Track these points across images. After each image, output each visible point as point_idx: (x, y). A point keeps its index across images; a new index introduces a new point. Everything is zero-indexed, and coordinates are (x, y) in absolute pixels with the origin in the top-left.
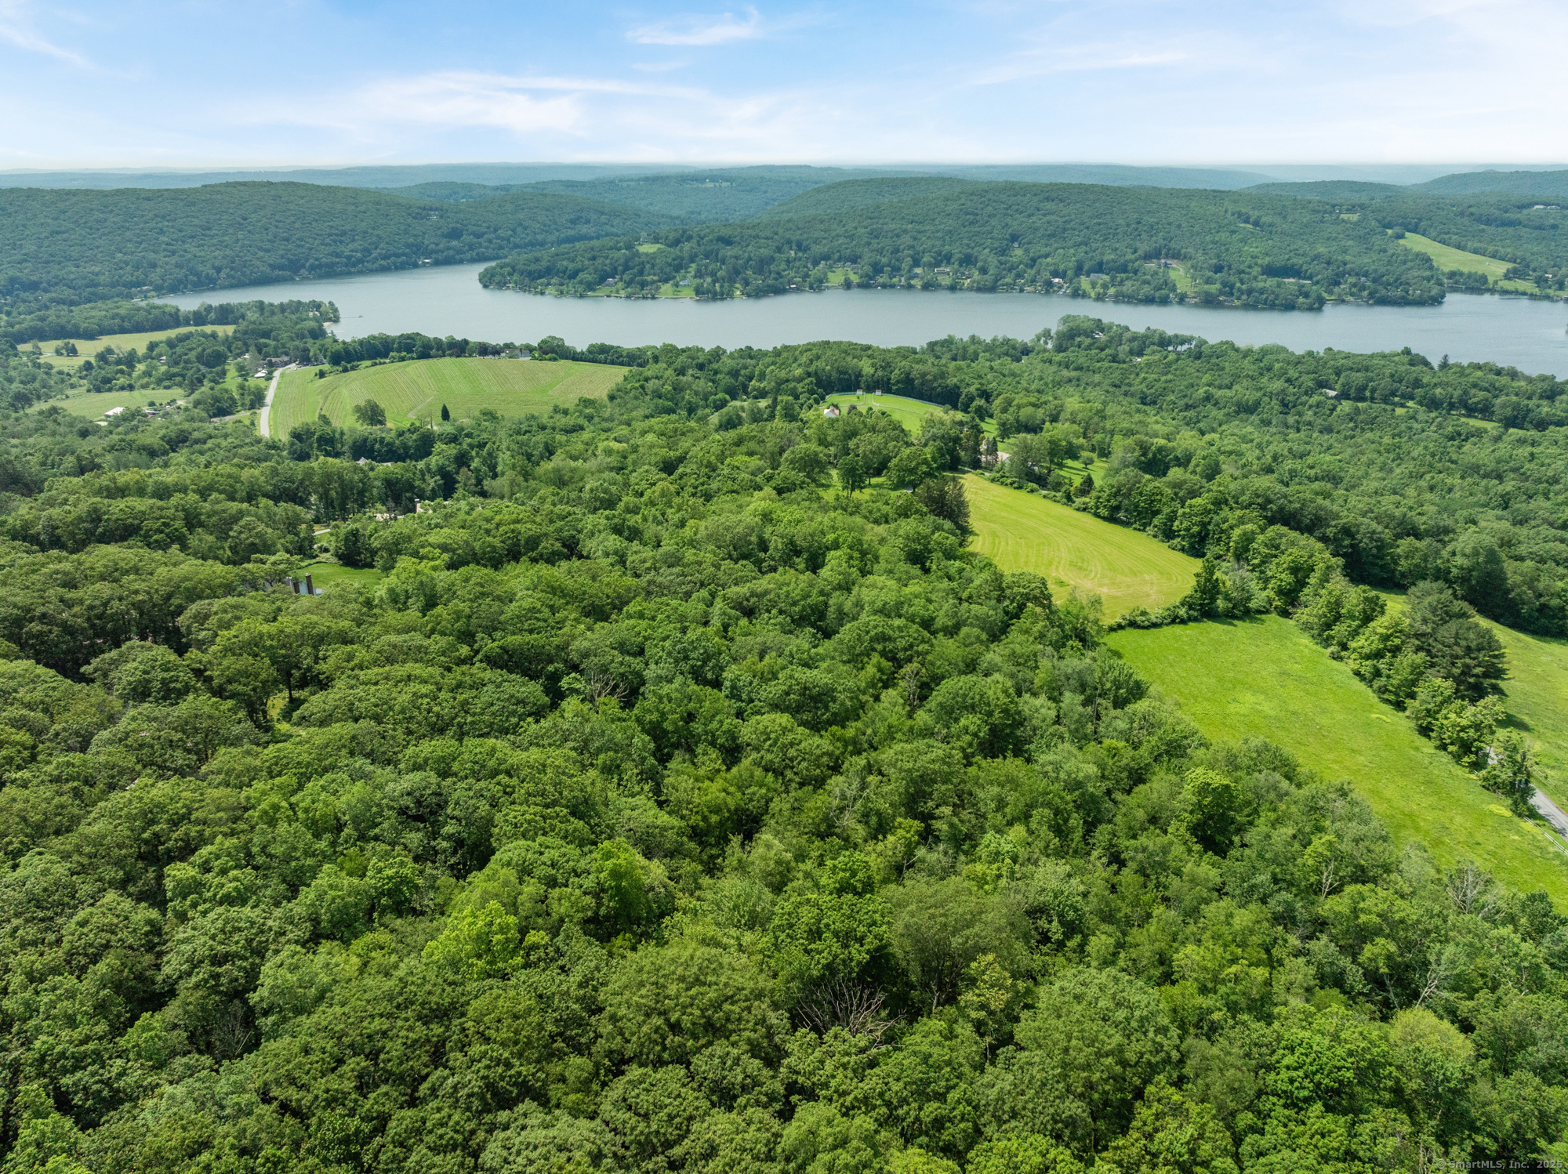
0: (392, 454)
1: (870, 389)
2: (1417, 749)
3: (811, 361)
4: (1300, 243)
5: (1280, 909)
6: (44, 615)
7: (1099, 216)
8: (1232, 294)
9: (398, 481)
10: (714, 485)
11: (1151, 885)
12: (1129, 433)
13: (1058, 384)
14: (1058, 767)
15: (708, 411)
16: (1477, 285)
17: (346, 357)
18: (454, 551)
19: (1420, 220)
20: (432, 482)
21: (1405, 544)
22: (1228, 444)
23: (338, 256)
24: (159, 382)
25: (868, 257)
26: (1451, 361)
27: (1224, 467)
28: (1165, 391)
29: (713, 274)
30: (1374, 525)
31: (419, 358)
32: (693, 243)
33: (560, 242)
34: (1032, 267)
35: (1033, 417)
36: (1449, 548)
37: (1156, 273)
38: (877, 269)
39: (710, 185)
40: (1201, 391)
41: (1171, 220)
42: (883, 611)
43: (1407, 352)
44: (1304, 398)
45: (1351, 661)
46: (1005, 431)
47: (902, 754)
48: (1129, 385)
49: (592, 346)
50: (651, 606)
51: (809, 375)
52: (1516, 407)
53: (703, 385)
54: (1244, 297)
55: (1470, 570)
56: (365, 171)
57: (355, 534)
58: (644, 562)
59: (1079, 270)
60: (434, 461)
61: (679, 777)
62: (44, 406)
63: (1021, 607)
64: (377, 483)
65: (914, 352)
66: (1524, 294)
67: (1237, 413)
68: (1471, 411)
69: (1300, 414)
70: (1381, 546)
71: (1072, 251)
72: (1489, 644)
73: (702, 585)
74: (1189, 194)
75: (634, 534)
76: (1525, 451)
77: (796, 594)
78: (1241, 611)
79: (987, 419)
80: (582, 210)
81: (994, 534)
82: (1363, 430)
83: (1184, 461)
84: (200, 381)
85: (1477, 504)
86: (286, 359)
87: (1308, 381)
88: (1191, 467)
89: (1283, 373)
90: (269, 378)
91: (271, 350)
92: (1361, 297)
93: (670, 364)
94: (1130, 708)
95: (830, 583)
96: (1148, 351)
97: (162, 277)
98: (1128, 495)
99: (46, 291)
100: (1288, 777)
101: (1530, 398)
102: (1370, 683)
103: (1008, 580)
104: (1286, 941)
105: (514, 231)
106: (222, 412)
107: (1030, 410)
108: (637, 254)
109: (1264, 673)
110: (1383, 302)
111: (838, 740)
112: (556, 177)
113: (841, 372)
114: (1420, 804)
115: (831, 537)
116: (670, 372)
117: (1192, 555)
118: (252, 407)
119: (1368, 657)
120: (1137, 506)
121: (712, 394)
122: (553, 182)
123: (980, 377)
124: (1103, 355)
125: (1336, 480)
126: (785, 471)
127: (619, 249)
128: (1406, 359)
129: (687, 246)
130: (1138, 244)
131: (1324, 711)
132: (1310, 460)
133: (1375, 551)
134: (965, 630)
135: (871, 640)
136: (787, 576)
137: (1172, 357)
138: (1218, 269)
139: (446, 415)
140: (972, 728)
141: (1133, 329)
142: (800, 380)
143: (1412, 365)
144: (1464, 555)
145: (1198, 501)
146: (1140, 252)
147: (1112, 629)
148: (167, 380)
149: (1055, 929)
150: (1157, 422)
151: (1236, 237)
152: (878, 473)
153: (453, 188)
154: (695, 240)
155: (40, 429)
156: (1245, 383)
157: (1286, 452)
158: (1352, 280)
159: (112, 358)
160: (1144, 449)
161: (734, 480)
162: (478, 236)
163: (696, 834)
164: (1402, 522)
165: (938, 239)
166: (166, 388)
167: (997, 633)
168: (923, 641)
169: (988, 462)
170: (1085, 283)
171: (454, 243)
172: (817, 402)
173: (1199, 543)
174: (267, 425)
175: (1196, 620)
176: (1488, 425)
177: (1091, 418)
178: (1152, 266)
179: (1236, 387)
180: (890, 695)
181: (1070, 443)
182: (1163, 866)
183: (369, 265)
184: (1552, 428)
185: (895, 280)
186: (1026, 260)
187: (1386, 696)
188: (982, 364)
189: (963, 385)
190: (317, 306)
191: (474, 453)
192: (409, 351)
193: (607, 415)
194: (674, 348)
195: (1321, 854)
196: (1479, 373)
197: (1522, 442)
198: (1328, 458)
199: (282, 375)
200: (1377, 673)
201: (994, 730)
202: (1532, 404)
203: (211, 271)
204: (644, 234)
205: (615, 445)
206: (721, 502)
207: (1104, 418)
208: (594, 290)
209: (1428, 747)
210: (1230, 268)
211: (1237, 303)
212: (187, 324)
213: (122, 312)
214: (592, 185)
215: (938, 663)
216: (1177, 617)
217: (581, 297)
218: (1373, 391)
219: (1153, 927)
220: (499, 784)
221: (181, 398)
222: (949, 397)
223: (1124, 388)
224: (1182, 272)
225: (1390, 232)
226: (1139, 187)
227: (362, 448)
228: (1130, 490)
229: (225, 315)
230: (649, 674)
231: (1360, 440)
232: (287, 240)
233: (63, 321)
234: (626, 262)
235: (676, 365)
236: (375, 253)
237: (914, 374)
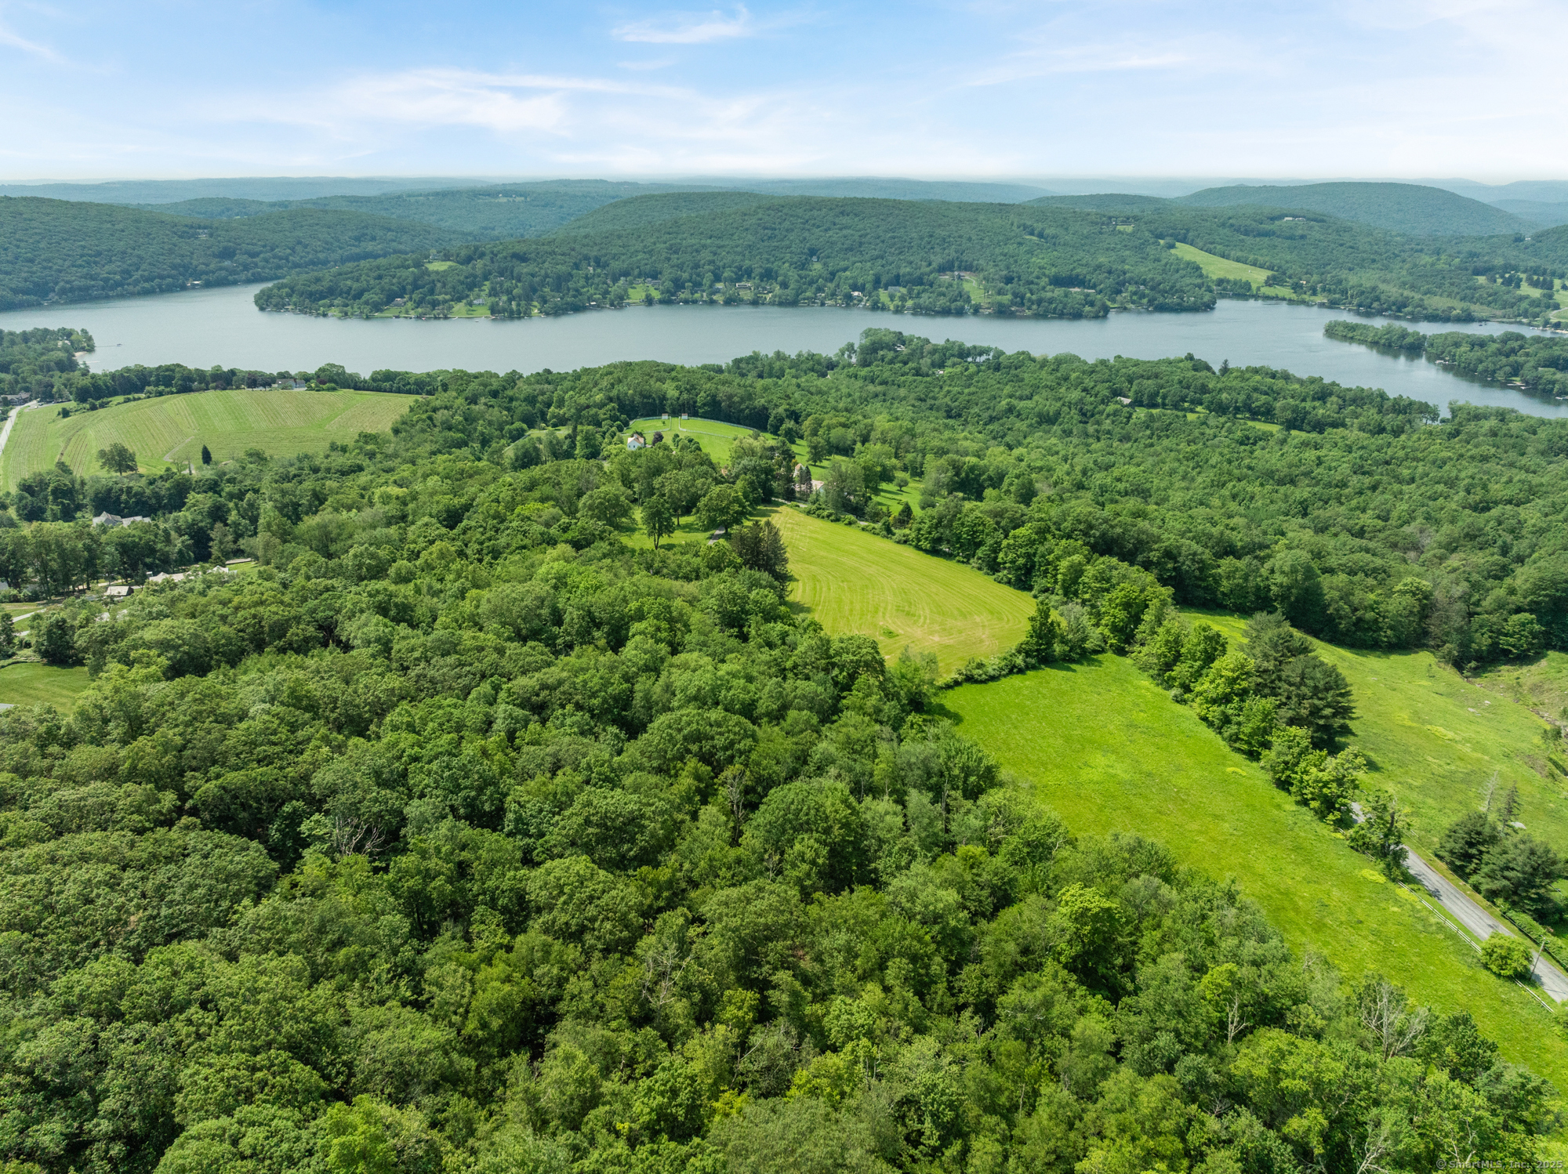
0: (143, 505)
1: (676, 413)
2: (1278, 807)
3: (613, 385)
4: (1082, 254)
5: (1190, 1077)
7: (893, 230)
8: (1023, 304)
9: (135, 545)
10: (503, 540)
11: (1035, 1052)
12: (941, 452)
13: (865, 400)
14: (912, 897)
15: (503, 441)
16: (1242, 292)
17: (96, 393)
18: (176, 648)
19: (1188, 230)
20: (179, 542)
21: (1227, 563)
22: (1035, 457)
23: (92, 278)
25: (668, 273)
26: (1231, 366)
27: (1038, 486)
28: (968, 404)
29: (509, 292)
30: (1195, 547)
31: (178, 392)
32: (486, 260)
33: (344, 260)
34: (831, 281)
35: (844, 438)
36: (1268, 565)
37: (951, 285)
38: (679, 285)
39: (503, 200)
40: (1004, 403)
41: (961, 233)
42: (700, 699)
43: (1190, 357)
44: (1102, 407)
45: (1195, 705)
46: (817, 455)
47: (726, 904)
48: (935, 398)
49: (375, 373)
50: (418, 712)
51: (611, 400)
52: (1295, 410)
53: (497, 414)
54: (1035, 307)
55: (1289, 588)
56: (126, 185)
57: (61, 625)
58: (413, 650)
59: (877, 283)
60: (185, 516)
61: (445, 964)
63: (852, 677)
64: (110, 549)
65: (719, 370)
66: (1284, 299)
67: (1040, 423)
68: (1255, 414)
69: (1098, 423)
70: (1204, 567)
71: (869, 264)
72: (1335, 684)
73: (483, 676)
74: (977, 208)
75: (403, 615)
76: (1310, 455)
77: (595, 683)
78: (1080, 654)
79: (798, 441)
80: (366, 227)
81: (814, 578)
82: (1159, 437)
83: (997, 481)
85: (1279, 512)
86: (25, 395)
87: (1103, 390)
88: (1004, 486)
89: (1079, 383)
92: (1141, 305)
93: (460, 392)
94: (983, 800)
95: (635, 664)
96: (949, 362)
98: (950, 526)
100: (1167, 878)
101: (1304, 400)
102: (1219, 730)
103: (836, 645)
104: (1203, 1123)
105: (293, 249)
107: (840, 431)
108: (427, 273)
109: (1111, 727)
110: (1162, 309)
111: (650, 884)
112: (339, 192)
113: (645, 397)
114: (1293, 876)
115: (633, 605)
116: (460, 401)
117: (1019, 588)
119: (1214, 701)
120: (959, 537)
121: (507, 423)
122: (336, 197)
123: (788, 397)
124: (906, 369)
125: (1143, 493)
126: (585, 522)
127: (408, 267)
128: (1189, 364)
129: (479, 264)
130: (932, 257)
131: (1179, 769)
132: (1116, 472)
133: (1197, 573)
134: (792, 714)
135: (685, 738)
136: (584, 660)
137: (973, 369)
138: (1009, 280)
139: (207, 457)
140: (809, 855)
141: (933, 341)
142: (601, 406)
143: (1195, 370)
144: (1283, 572)
145: (1022, 531)
146: (934, 265)
147: (948, 687)
149: (931, 1135)
150: (966, 439)
151: (1024, 248)
152: (687, 511)
153: (226, 205)
154: (488, 258)
156: (1044, 394)
157: (1091, 465)
158: (1132, 288)
160: (957, 468)
161: (525, 533)
162: (252, 255)
163: (471, 1047)
164: (1220, 540)
165: (739, 254)
167: (829, 713)
168: (746, 736)
169: (802, 493)
170: (883, 295)
171: (227, 263)
172: (621, 430)
173: (1025, 575)
175: (1034, 668)
176: (1274, 428)
177: (901, 437)
178: (946, 278)
179: (1036, 398)
180: (710, 812)
181: (883, 466)
182: (1047, 1025)
183: (130, 288)
184: (1329, 430)
185: (697, 296)
186: (825, 274)
187: (1237, 745)
188: (788, 381)
189: (771, 406)
190: (68, 334)
191: (231, 505)
192: (168, 384)
193: (390, 451)
194: (465, 374)
195: (1220, 985)
196: (1258, 378)
197: (1305, 444)
198: (1133, 469)
199: (20, 415)
200: (1226, 720)
201: (833, 853)
202: (1308, 405)
204: (433, 251)
205: (395, 491)
206: (511, 564)
207: (914, 436)
208: (381, 311)
209: (1288, 802)
210: (1019, 279)
211: (1028, 313)
214: (378, 200)
215: (765, 762)
216: (1014, 666)
217: (368, 318)
218: (1164, 397)
219: (1043, 1112)
220: (190, 1022)
222: (758, 420)
223: (930, 402)
224: (975, 284)
225: (1162, 242)
226: (930, 201)
227: (109, 502)
228: (951, 521)
230: (414, 809)
231: (1158, 448)
232: (31, 261)
234: (415, 280)
235: (467, 393)
236: (137, 275)
237: (720, 396)
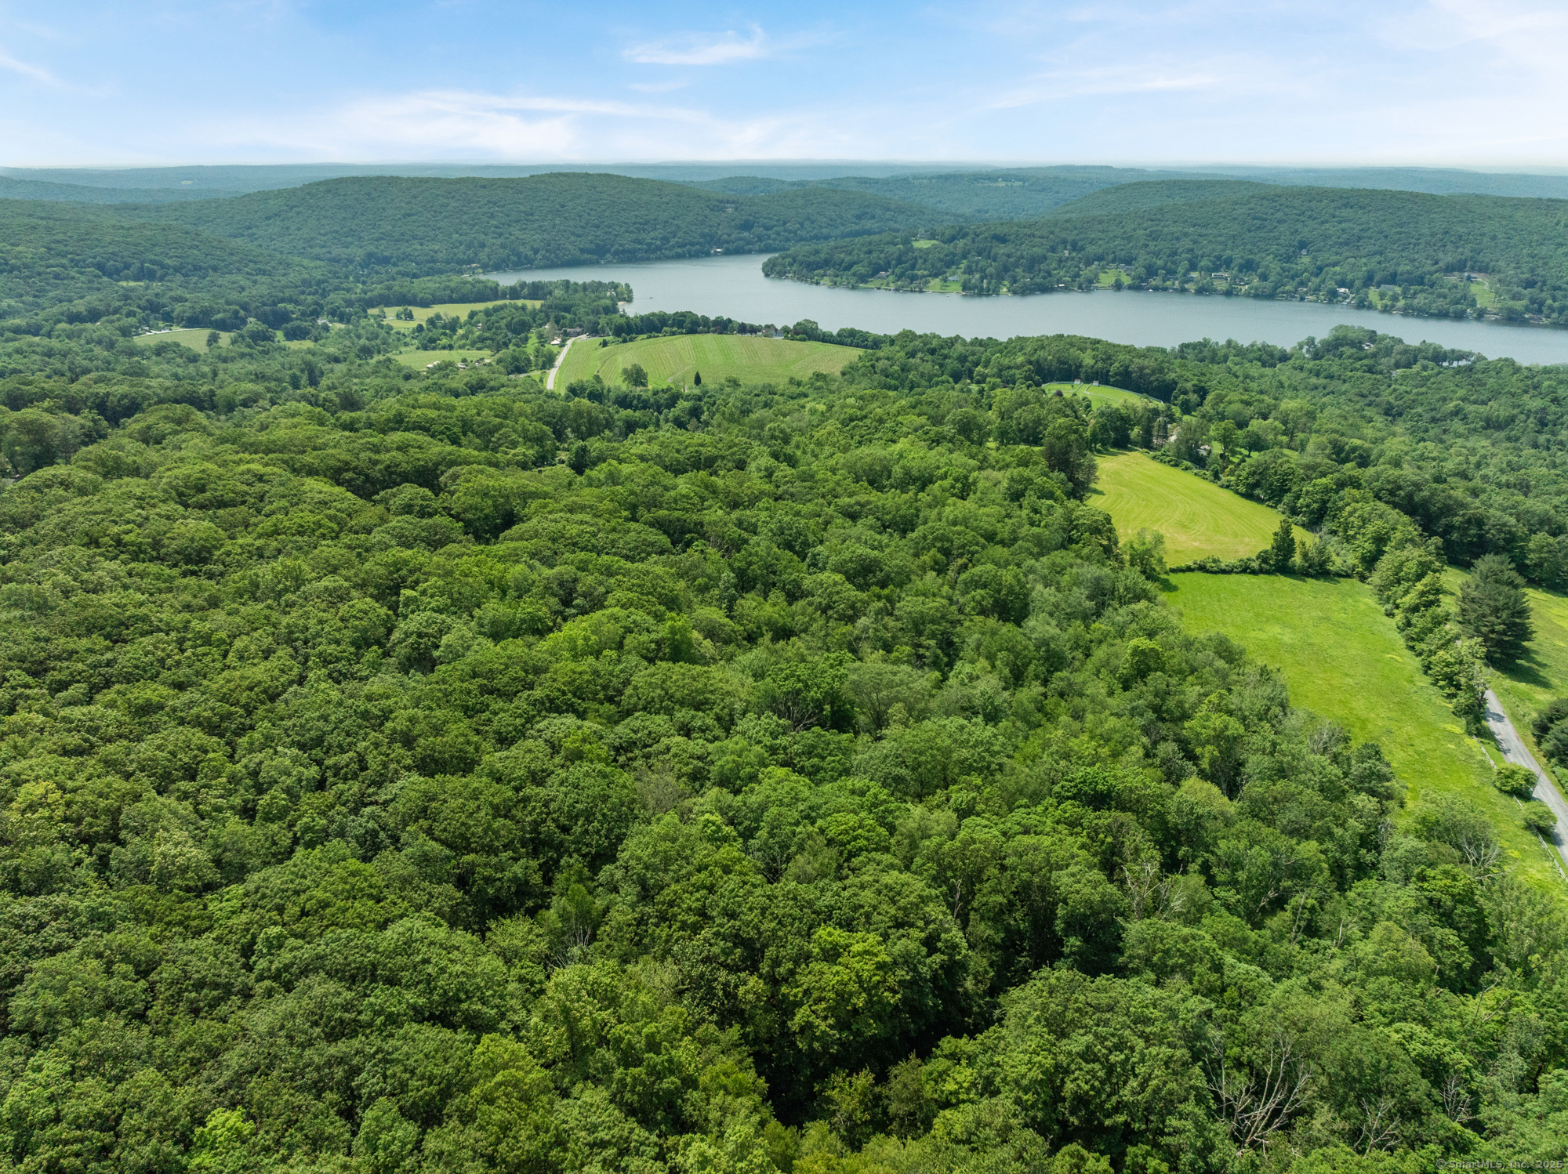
0: (640, 405)
1: (1088, 380)
2: (1411, 682)
3: (1035, 351)
6: (356, 468)
7: (1401, 225)
8: (1540, 311)
17: (628, 331)
23: (640, 243)
24: (473, 344)
25: (1143, 258)
28: (1413, 403)
29: (983, 270)
30: (1510, 520)
31: (688, 333)
32: (967, 240)
33: (844, 236)
34: (1317, 275)
35: (1239, 412)
37: (1456, 287)
38: (1151, 271)
39: (1002, 184)
40: (1452, 405)
41: (1486, 230)
45: (1398, 617)
48: (1377, 395)
49: (841, 330)
51: (1030, 363)
53: (927, 368)
54: (1555, 315)
59: (1369, 281)
61: (749, 603)
62: (381, 358)
63: (1082, 535)
64: (619, 423)
67: (1484, 428)
69: (1554, 434)
71: (1364, 260)
74: (1518, 204)
77: (894, 508)
78: (1319, 570)
80: (869, 206)
84: (506, 345)
86: (578, 330)
89: (1550, 392)
90: (562, 345)
91: (567, 322)
93: (903, 347)
96: (1418, 364)
97: (489, 256)
98: (1265, 474)
99: (395, 265)
102: (1402, 632)
105: (802, 224)
106: (519, 370)
108: (912, 249)
109: (1305, 616)
112: (851, 174)
113: (1062, 362)
115: (943, 471)
116: (902, 354)
118: (544, 367)
120: (1271, 484)
121: (935, 376)
122: (848, 178)
124: (1358, 365)
127: (897, 244)
129: (961, 243)
130: (1441, 255)
138: (1530, 284)
139: (698, 380)
141: (1406, 342)
142: (1020, 367)
145: (1322, 480)
146: (1441, 264)
147: (1180, 570)
148: (480, 343)
154: (970, 238)
155: (375, 372)
156: (1504, 400)
159: (439, 323)
162: (767, 228)
165: (1221, 243)
166: (479, 349)
169: (1159, 444)
170: (1373, 294)
171: (746, 234)
173: (1318, 519)
174: (553, 381)
178: (1453, 279)
179: (1491, 403)
183: (667, 252)
185: (1168, 283)
186: (1312, 268)
188: (1225, 367)
189: (1183, 381)
190: (614, 286)
192: (680, 326)
193: (836, 388)
194: (913, 333)
199: (574, 344)
200: (1408, 624)
203: (530, 253)
204: (922, 230)
208: (866, 282)
209: (1424, 682)
210: (1544, 283)
211: (1546, 321)
212: (504, 297)
213: (452, 284)
214: (886, 182)
216: (1248, 568)
217: (853, 288)
221: (487, 356)
223: (1371, 398)
224: (1486, 286)
227: (624, 402)
228: (1266, 469)
229: (536, 291)
232: (597, 227)
233: (405, 290)
234: (900, 256)
235: (909, 349)
236: (673, 242)
237: (1133, 367)
